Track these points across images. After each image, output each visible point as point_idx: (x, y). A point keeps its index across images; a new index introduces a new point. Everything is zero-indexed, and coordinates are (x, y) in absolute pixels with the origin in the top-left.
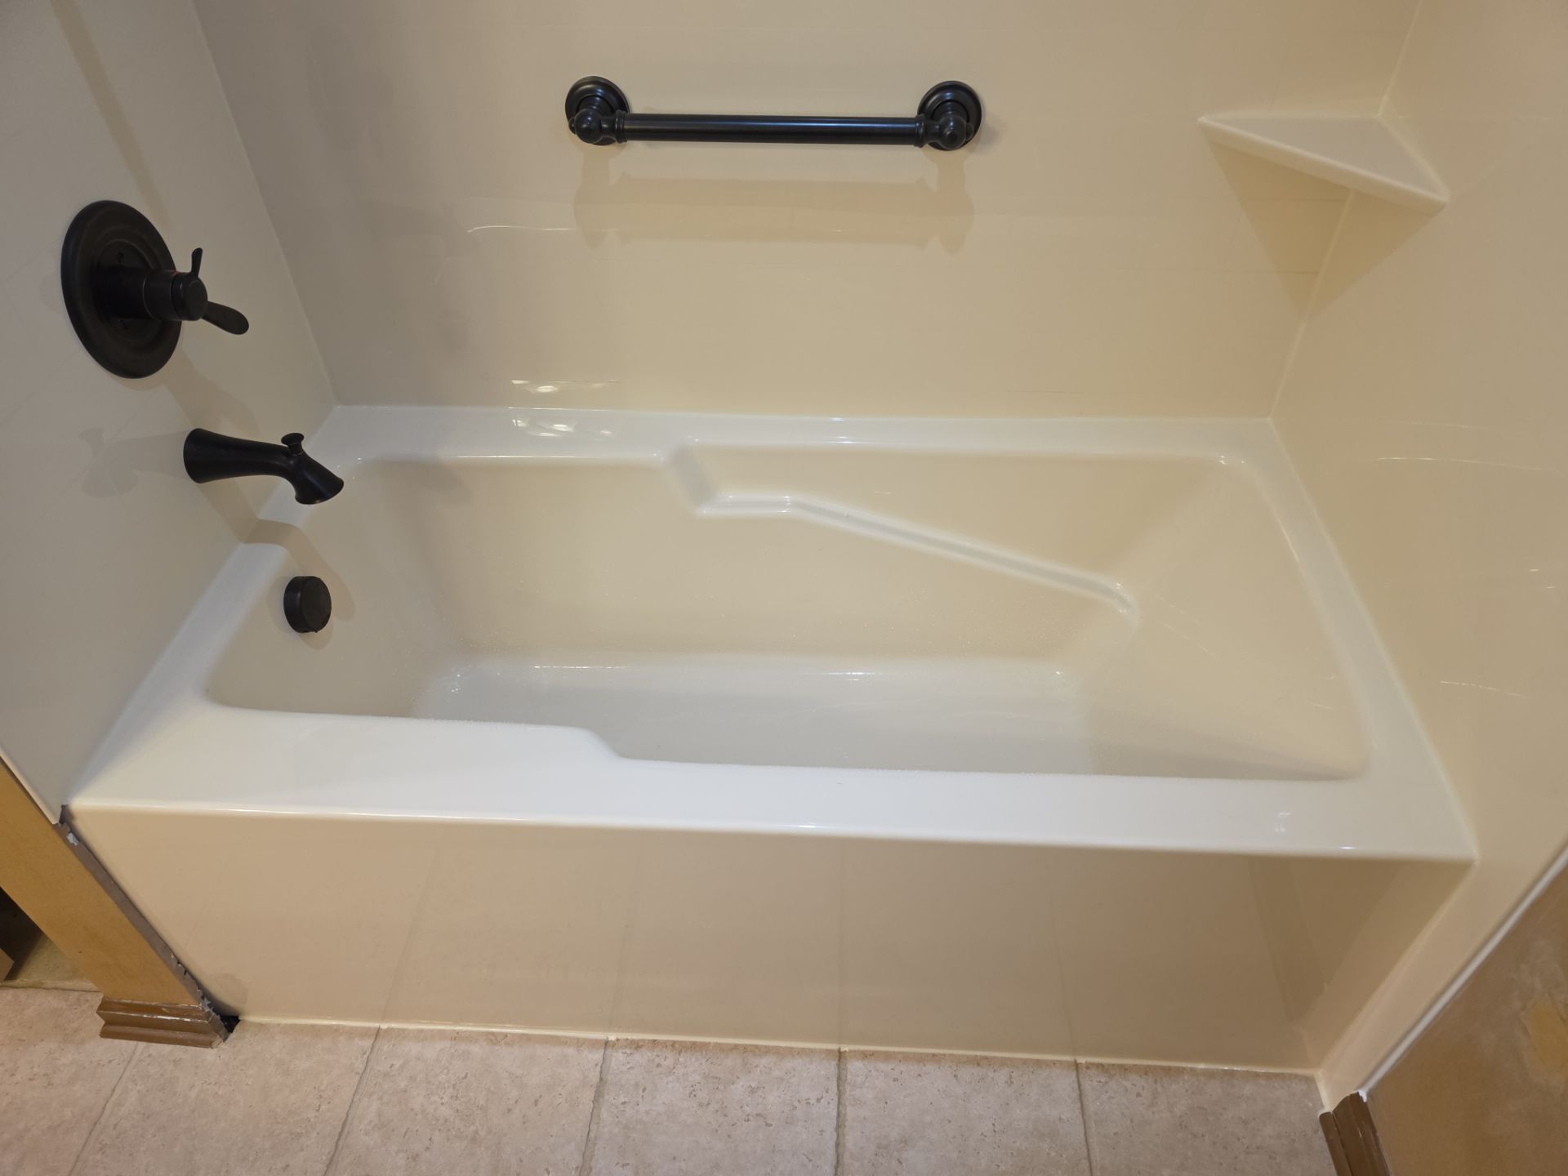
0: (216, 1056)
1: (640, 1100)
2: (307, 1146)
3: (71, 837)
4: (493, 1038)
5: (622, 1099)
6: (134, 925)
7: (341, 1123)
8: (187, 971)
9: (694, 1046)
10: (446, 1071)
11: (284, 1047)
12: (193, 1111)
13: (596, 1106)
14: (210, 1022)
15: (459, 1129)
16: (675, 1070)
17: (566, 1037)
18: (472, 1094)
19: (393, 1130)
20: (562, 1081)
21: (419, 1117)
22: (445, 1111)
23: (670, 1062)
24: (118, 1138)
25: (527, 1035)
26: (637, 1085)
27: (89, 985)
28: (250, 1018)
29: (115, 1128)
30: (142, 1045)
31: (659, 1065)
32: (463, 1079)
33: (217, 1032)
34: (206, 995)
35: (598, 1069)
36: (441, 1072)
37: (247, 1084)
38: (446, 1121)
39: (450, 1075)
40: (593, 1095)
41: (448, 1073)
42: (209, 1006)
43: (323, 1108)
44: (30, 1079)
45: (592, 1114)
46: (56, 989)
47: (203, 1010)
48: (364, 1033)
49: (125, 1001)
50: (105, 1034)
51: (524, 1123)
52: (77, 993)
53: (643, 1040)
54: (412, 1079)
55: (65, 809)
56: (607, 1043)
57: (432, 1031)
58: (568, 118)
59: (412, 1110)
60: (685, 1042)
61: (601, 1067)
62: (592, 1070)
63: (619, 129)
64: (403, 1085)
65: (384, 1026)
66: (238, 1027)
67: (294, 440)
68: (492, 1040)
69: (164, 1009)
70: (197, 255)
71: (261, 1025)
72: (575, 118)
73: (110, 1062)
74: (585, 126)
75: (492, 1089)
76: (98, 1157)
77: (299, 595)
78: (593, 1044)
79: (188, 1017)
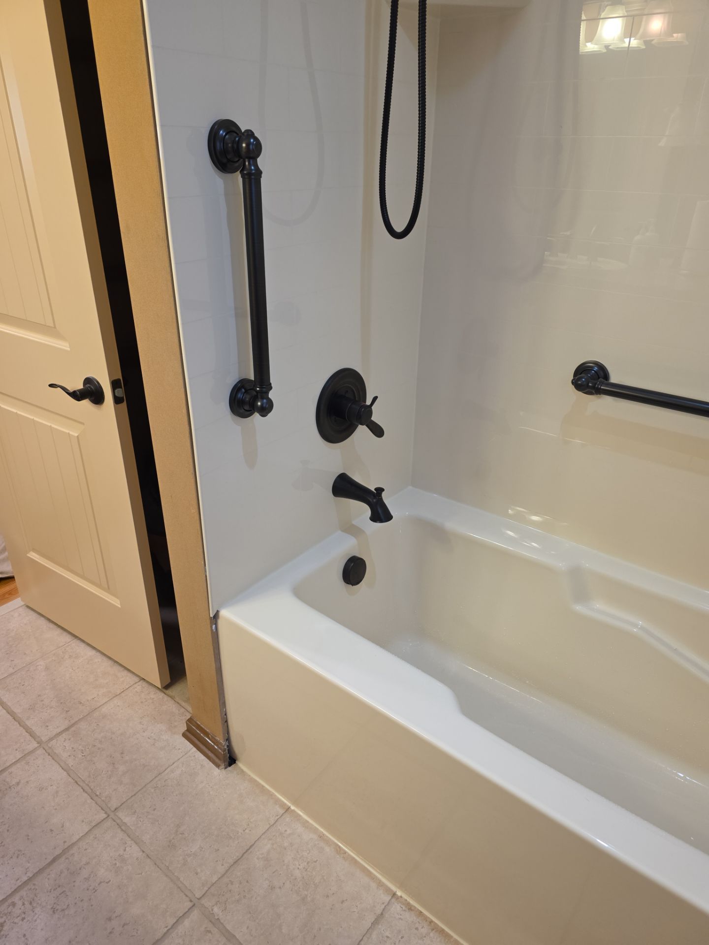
0: (218, 773)
1: (397, 942)
2: (231, 846)
3: (214, 626)
4: (339, 850)
5: (387, 934)
6: (217, 684)
7: (250, 845)
8: (226, 721)
9: (442, 931)
10: (308, 852)
11: (246, 788)
12: (197, 795)
13: (372, 927)
14: (224, 754)
15: (299, 888)
16: (424, 938)
17: (375, 875)
18: (314, 873)
19: (270, 866)
20: (361, 899)
21: (285, 867)
22: (297, 873)
23: (424, 931)
24: (164, 787)
25: (356, 860)
26: (400, 931)
27: (190, 709)
28: (240, 764)
29: (165, 781)
30: (194, 749)
31: (417, 929)
32: (314, 862)
33: (224, 762)
34: (228, 740)
35: (383, 906)
36: (306, 851)
37: (223, 796)
38: (296, 879)
39: (309, 855)
40: (373, 920)
41: (308, 854)
42: (228, 746)
43: (247, 831)
44: (148, 738)
45: (368, 930)
46: (178, 703)
47: (224, 746)
48: (282, 805)
49: (198, 722)
50: (184, 735)
51: (332, 909)
52: (184, 710)
53: (415, 908)
54: (291, 844)
55: (218, 612)
56: (394, 894)
57: (312, 825)
58: (574, 377)
59: (283, 861)
60: (438, 925)
61: (385, 906)
62: (379, 904)
63: (597, 387)
64: (286, 844)
65: (293, 808)
66: (233, 766)
67: (380, 490)
68: (337, 850)
69: (210, 736)
70: (375, 399)
71: (242, 771)
72: (576, 378)
73: (179, 749)
74: (580, 382)
75: (325, 878)
76: (152, 790)
77: (352, 564)
78: (388, 890)
79: (217, 746)
